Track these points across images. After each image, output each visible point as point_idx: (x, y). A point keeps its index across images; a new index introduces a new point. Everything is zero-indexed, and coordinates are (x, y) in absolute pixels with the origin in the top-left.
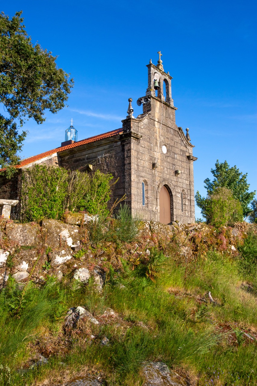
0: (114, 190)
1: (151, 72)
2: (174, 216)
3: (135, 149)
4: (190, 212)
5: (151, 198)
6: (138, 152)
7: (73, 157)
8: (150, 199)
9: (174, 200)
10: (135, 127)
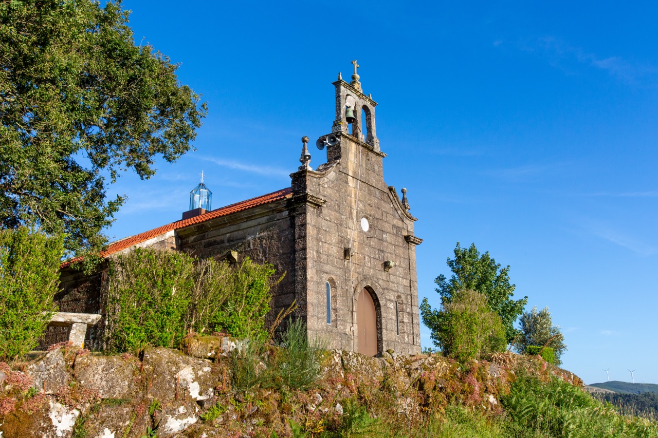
0: (276, 296)
1: (341, 94)
2: (384, 342)
3: (313, 223)
4: (412, 336)
5: (342, 310)
6: (319, 229)
7: (203, 238)
8: (341, 312)
9: (383, 314)
10: (313, 186)
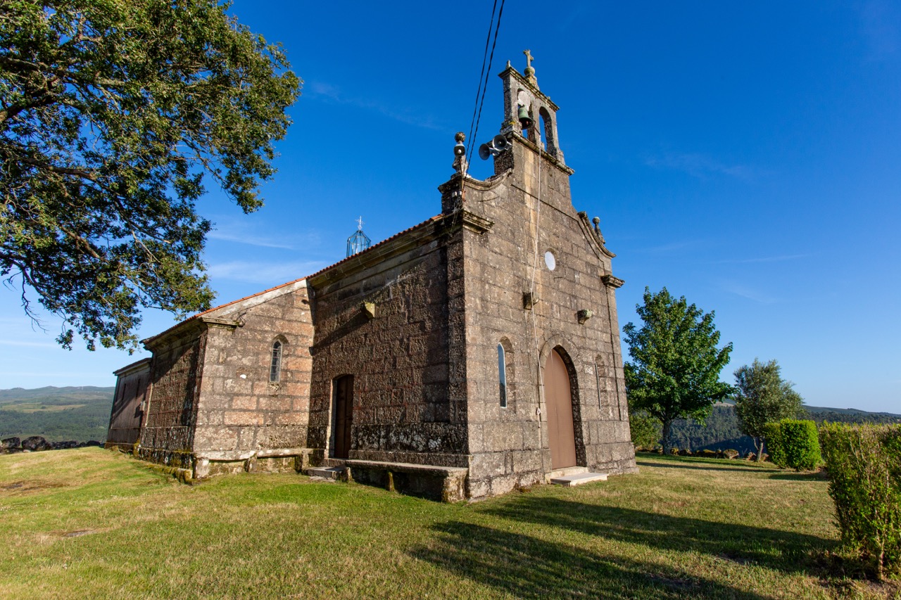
0: (424, 367)
1: (511, 87)
2: (583, 424)
3: (474, 256)
4: (617, 408)
5: (523, 384)
7: (337, 287)
8: (521, 388)
9: (581, 384)
10: (473, 201)
